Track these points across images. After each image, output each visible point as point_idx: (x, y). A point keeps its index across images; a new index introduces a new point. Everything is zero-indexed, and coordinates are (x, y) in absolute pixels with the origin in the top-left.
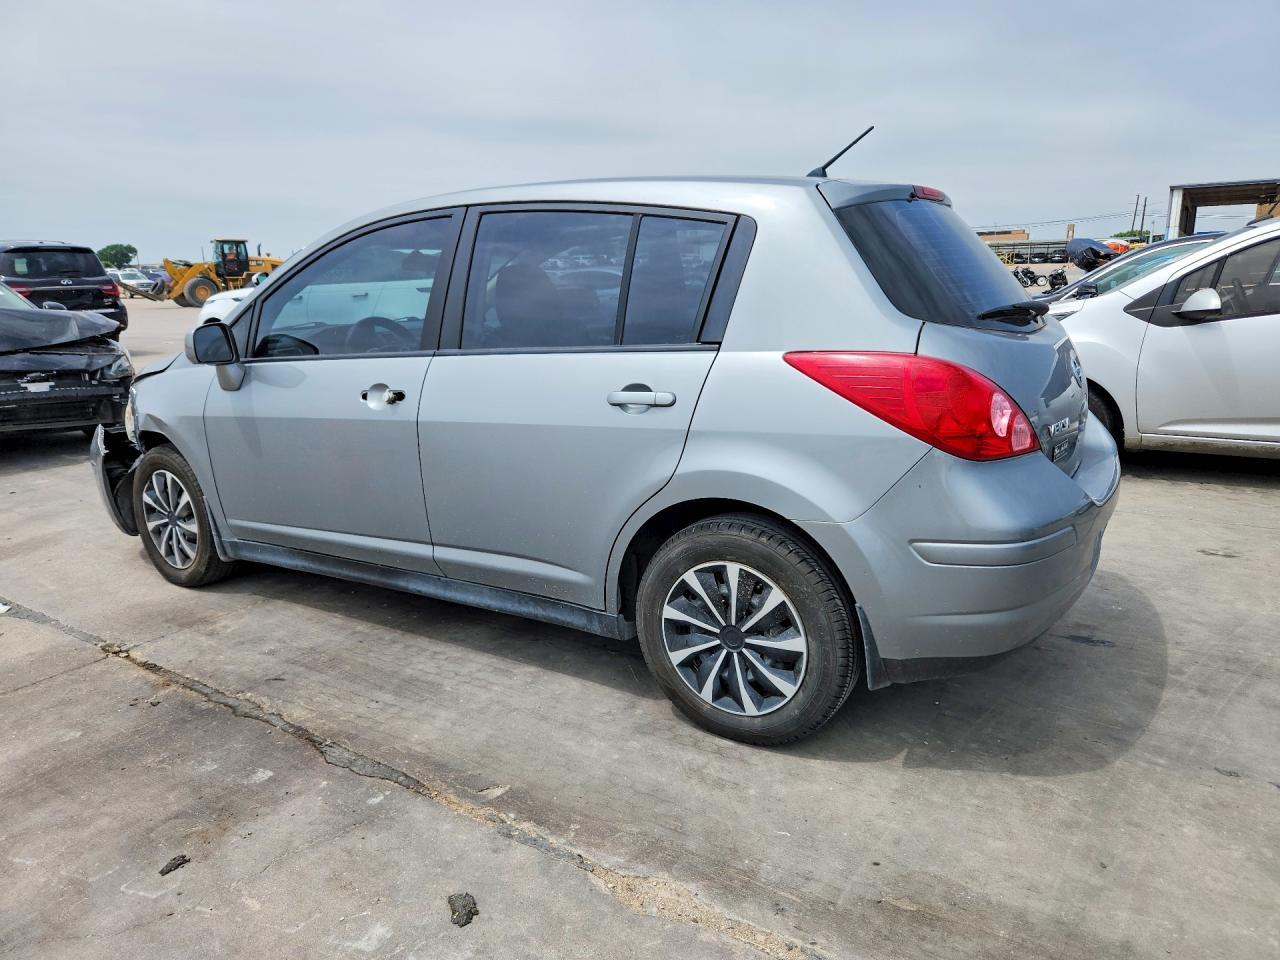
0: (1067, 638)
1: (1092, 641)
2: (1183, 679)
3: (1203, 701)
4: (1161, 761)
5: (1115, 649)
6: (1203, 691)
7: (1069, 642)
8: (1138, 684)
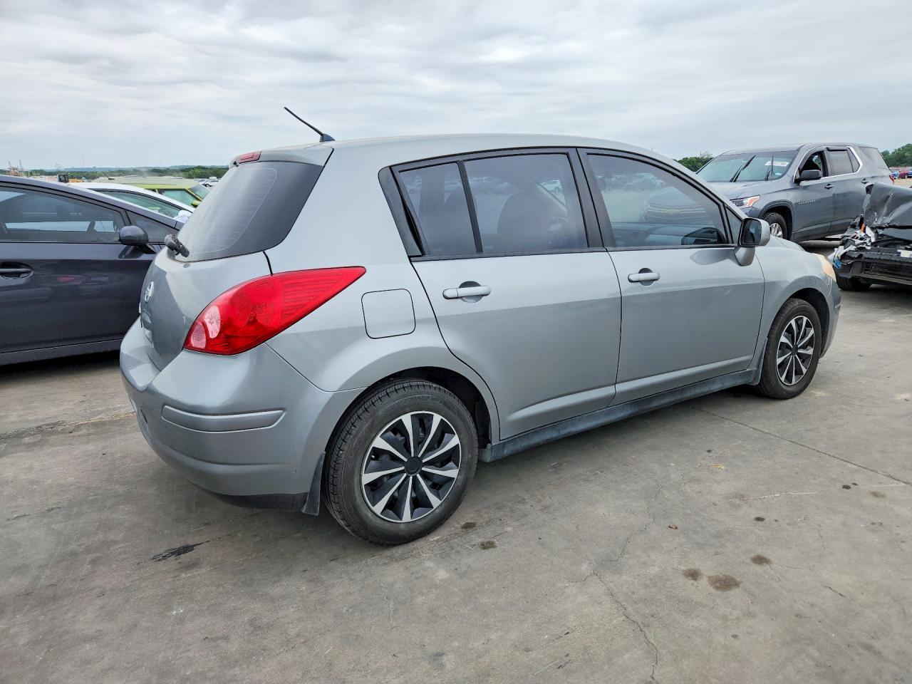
0: (195, 545)
1: (173, 553)
2: (89, 557)
3: (73, 547)
4: (91, 498)
5: (152, 556)
6: (73, 554)
7: (191, 543)
8: (121, 536)
